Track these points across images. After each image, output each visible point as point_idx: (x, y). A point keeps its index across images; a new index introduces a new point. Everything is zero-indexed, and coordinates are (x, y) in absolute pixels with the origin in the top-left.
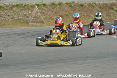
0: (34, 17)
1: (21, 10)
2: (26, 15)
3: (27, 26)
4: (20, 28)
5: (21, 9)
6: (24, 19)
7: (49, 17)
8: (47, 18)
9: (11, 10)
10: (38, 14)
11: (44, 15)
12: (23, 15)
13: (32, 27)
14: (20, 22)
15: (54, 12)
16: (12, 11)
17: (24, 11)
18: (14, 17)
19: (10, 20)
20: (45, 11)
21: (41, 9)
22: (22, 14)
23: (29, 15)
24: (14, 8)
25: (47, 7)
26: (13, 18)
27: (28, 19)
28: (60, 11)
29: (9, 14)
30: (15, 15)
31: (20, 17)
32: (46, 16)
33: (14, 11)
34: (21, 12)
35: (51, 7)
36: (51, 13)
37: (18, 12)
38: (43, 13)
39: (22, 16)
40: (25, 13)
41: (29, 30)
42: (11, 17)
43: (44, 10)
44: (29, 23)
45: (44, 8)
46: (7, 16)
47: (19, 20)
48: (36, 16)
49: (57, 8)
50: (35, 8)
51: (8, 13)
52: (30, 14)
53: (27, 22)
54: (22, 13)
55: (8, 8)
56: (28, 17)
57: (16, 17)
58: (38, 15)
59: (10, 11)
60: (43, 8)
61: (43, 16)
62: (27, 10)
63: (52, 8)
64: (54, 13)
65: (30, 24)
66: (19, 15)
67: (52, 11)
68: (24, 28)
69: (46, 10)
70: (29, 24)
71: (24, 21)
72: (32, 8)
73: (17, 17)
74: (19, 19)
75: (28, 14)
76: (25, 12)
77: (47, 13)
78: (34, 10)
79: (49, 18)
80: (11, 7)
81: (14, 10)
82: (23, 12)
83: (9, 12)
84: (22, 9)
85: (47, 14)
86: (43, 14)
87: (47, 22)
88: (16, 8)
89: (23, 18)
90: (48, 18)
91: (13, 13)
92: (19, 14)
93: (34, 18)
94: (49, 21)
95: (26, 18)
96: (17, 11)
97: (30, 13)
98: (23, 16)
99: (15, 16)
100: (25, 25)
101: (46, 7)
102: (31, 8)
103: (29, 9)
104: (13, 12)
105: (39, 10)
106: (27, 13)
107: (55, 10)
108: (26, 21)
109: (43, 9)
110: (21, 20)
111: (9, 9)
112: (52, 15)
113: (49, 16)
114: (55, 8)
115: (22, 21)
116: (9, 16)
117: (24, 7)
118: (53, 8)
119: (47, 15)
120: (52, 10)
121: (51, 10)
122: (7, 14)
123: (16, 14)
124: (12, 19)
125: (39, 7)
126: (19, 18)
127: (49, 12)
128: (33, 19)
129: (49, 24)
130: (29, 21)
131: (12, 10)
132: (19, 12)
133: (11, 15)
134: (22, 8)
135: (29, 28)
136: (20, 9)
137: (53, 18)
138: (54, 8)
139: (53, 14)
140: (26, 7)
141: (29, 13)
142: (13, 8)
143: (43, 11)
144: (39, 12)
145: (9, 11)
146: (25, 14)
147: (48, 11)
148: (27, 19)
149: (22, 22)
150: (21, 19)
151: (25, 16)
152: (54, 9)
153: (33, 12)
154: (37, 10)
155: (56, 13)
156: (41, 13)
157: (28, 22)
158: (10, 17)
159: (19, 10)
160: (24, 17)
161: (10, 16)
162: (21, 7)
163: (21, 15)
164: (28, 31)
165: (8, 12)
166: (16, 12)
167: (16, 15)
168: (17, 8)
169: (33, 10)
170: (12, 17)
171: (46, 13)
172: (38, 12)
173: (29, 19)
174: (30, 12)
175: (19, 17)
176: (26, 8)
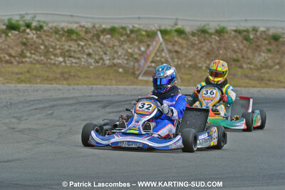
0: (152, 62)
1: (122, 43)
2: (132, 55)
3: (133, 83)
4: (114, 87)
5: (122, 39)
6: (127, 66)
7: (189, 63)
8: (184, 66)
9: (96, 41)
10: (164, 54)
11: (179, 58)
12: (125, 55)
13: (144, 87)
14: (117, 72)
15: (204, 51)
16: (98, 44)
17: (128, 44)
18: (102, 59)
19: (92, 65)
20: (182, 48)
21: (171, 42)
22: (124, 52)
23: (141, 55)
24: (104, 36)
25: (186, 39)
26: (101, 61)
27: (136, 64)
28: (219, 49)
29: (91, 51)
30: (105, 54)
31: (118, 59)
32: (183, 62)
33: (102, 43)
34: (120, 46)
35: (196, 38)
36: (197, 52)
37: (114, 46)
38: (176, 52)
39: (122, 56)
40: (130, 51)
41: (134, 92)
42: (95, 59)
43: (180, 44)
44: (139, 75)
45: (180, 41)
46: (85, 56)
47: (115, 68)
48: (158, 59)
49: (211, 42)
50: (157, 39)
51: (87, 48)
52: (143, 54)
53: (133, 73)
54: (123, 49)
55: (89, 36)
56: (137, 60)
57: (108, 58)
58: (162, 57)
59: (95, 43)
60: (176, 39)
61: (176, 60)
62: (136, 43)
63: (198, 40)
64: (203, 54)
65: (140, 78)
66: (116, 56)
67: (199, 49)
68: (125, 89)
69: (185, 45)
70: (137, 78)
71: (126, 71)
72: (149, 39)
73: (109, 60)
74: (115, 65)
75: (137, 53)
76: (130, 48)
77: (187, 52)
78: (154, 43)
79: (190, 66)
80: (97, 34)
81: (105, 41)
82: (125, 46)
83: (90, 45)
84: (124, 41)
85: (186, 56)
86: (174, 55)
87: (185, 77)
88: (109, 36)
89: (125, 62)
90: (187, 66)
91: (100, 50)
92: (116, 52)
93: (153, 65)
94: (190, 74)
95: (132, 63)
96: (111, 45)
97: (143, 52)
98: (126, 57)
99: (104, 57)
100: (127, 80)
101: (184, 39)
102: (146, 39)
103: (141, 42)
104: (102, 46)
105: (166, 44)
106: (136, 50)
107: (206, 47)
108: (131, 71)
109: (176, 42)
110: (120, 67)
111: (91, 39)
112: (198, 57)
113: (190, 60)
114: (208, 42)
115: (121, 70)
116: (89, 55)
117: (128, 36)
118: (201, 42)
119: (184, 59)
120: (200, 45)
121: (196, 47)
122: (86, 51)
123: (107, 50)
124: (98, 62)
125: (167, 37)
126: (115, 61)
127: (191, 50)
128: (149, 67)
129: (189, 81)
130: (138, 70)
131: (99, 41)
132: (116, 48)
133: (96, 54)
134: (125, 37)
135: (135, 89)
136: (119, 41)
137: (200, 65)
138: (204, 41)
139: (202, 57)
140: (134, 35)
141: (140, 50)
142: (102, 37)
143: (177, 48)
144: (166, 51)
145: (90, 43)
146: (129, 53)
147: (190, 48)
148: (134, 66)
149: (120, 73)
150: (120, 64)
151: (131, 59)
152: (204, 44)
153: (151, 48)
154: (161, 44)
155: (208, 54)
156: (170, 51)
157: (137, 73)
158: (93, 58)
159: (117, 43)
160: (127, 60)
161: (94, 56)
162: (122, 35)
163: (120, 53)
164: (132, 95)
165: (88, 46)
166: (109, 47)
167: (108, 53)
168: (112, 37)
169: (150, 43)
170: (97, 57)
171: (184, 52)
172: (163, 50)
173: (140, 66)
174: (143, 49)
175: (114, 59)
176: (133, 38)
